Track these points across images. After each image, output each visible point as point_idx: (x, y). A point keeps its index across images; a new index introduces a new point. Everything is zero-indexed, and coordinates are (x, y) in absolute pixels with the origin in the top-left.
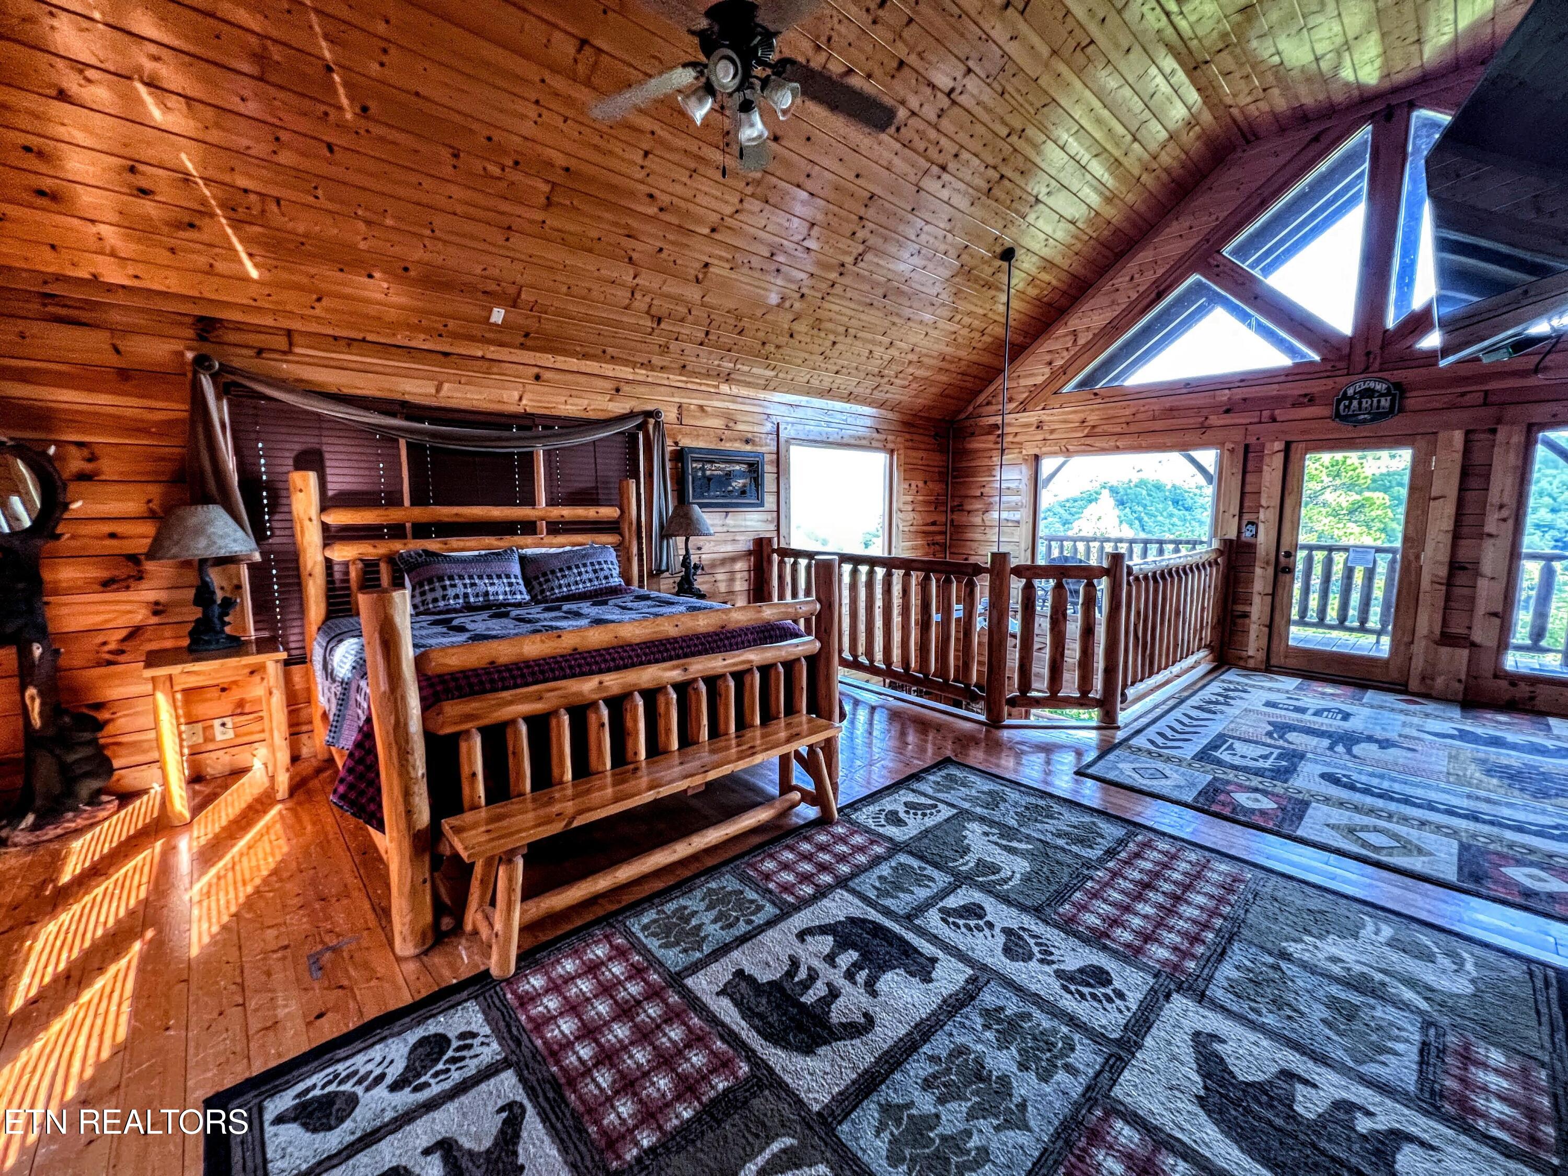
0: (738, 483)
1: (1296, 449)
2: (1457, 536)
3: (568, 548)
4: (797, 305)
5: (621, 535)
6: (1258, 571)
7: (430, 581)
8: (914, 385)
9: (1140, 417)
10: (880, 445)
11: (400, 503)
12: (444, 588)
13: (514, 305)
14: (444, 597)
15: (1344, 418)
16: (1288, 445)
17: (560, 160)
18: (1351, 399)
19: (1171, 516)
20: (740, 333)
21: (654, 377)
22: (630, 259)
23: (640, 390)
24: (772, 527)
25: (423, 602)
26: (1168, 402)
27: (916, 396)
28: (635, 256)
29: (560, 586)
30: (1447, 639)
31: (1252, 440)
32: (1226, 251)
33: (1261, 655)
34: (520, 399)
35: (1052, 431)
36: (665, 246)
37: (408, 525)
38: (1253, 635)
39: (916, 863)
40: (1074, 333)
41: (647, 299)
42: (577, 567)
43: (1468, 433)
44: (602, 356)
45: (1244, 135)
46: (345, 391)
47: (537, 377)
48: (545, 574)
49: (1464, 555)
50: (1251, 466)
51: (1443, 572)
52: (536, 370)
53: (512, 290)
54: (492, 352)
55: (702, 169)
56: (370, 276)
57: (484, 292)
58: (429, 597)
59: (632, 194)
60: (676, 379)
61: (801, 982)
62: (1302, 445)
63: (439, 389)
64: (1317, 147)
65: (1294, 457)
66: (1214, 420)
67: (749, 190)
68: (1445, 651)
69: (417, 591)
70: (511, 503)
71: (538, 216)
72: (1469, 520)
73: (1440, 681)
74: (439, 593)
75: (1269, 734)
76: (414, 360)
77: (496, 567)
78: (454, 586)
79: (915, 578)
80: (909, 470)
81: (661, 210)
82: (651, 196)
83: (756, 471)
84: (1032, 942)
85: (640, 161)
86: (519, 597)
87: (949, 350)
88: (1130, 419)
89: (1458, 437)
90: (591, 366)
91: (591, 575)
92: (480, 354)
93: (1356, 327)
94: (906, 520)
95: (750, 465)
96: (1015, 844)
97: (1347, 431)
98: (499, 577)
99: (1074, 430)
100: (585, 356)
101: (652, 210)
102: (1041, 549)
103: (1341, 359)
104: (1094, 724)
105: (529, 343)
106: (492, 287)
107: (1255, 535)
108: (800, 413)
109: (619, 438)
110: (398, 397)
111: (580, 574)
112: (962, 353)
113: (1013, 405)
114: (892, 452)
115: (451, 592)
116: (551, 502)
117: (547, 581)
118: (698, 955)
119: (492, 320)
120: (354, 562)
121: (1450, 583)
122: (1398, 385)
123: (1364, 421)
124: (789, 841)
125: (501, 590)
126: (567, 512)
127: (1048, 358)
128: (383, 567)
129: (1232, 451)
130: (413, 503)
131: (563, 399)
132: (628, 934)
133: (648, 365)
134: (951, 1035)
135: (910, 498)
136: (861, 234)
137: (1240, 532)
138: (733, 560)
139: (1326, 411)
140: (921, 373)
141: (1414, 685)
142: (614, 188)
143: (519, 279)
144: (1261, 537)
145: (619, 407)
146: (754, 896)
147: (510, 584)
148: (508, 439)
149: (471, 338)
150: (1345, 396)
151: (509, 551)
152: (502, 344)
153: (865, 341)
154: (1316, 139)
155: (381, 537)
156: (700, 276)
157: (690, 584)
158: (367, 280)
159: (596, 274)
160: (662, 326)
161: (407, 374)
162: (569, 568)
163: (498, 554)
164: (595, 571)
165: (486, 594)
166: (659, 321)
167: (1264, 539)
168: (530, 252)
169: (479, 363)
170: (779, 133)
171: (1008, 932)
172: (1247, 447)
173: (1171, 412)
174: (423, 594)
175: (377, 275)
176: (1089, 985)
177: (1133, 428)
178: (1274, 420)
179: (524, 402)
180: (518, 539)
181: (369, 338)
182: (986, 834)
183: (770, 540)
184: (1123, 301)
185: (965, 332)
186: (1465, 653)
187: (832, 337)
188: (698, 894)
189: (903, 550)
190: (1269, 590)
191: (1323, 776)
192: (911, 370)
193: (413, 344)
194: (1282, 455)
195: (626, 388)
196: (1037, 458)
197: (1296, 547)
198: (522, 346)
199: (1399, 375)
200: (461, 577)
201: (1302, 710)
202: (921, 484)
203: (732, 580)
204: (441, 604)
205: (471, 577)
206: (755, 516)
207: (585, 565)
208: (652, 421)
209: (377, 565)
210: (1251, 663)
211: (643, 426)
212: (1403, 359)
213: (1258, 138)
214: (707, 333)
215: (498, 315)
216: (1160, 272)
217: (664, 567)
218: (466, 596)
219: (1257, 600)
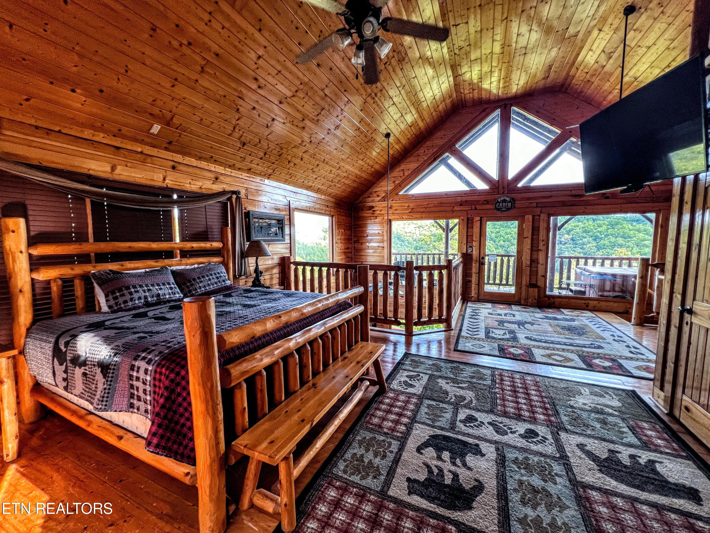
0: (273, 230)
1: (484, 219)
2: (532, 250)
3: (196, 266)
4: (307, 145)
5: (223, 257)
6: (474, 265)
7: (120, 290)
8: (344, 187)
9: (429, 206)
10: (328, 213)
11: (87, 240)
12: (131, 294)
13: (168, 124)
14: (131, 300)
15: (498, 210)
16: (481, 218)
17: (215, 48)
18: (500, 203)
19: (397, 244)
20: (280, 156)
21: (235, 173)
22: (238, 110)
23: (228, 180)
24: (288, 251)
25: (116, 304)
26: (440, 200)
27: (343, 192)
28: (241, 109)
29: (200, 287)
30: (532, 285)
31: (469, 216)
32: (457, 146)
33: (476, 296)
34: (164, 179)
35: (396, 210)
36: (257, 107)
37: (93, 255)
38: (473, 288)
39: (434, 403)
40: (403, 170)
41: (241, 132)
42: (208, 276)
43: (533, 216)
44: (211, 159)
45: (463, 104)
46: (45, 164)
47: (174, 168)
48: (189, 281)
49: (534, 257)
50: (470, 225)
51: (528, 263)
52: (173, 163)
53: (169, 115)
54: (148, 150)
55: (284, 72)
56: (73, 91)
57: (151, 114)
58: (121, 300)
59: (246, 76)
60: (244, 175)
61: (438, 474)
62: (485, 218)
63: (113, 168)
64: (484, 114)
65: (483, 223)
66: (456, 208)
67: (301, 87)
68: (531, 290)
69: (111, 297)
70: (159, 240)
71: (194, 76)
72: (535, 245)
73: (530, 300)
74: (128, 297)
75: (499, 325)
76: (95, 149)
77: (160, 278)
78: (138, 292)
79: (341, 272)
80: (339, 225)
81: (259, 87)
82: (256, 79)
83: (282, 224)
84: (501, 425)
85: (255, 59)
86: (177, 295)
87: (359, 173)
88: (426, 206)
89: (530, 217)
90: (203, 164)
91: (216, 280)
92: (139, 150)
93: (499, 177)
94: (339, 247)
95: (279, 221)
96: (460, 385)
97: (499, 213)
98: (164, 284)
99: (406, 209)
100: (200, 158)
101: (254, 86)
102: (393, 257)
103: (496, 188)
104: (444, 329)
105: (171, 147)
106: (156, 111)
107: (472, 251)
108: (298, 196)
109: (218, 204)
110: (85, 171)
111: (210, 280)
112: (363, 175)
113: (379, 198)
114: (332, 216)
115: (136, 296)
116: (183, 239)
117: (192, 285)
118: (383, 478)
119: (152, 131)
120: (55, 280)
121: (531, 266)
122: (513, 199)
123: (504, 211)
124: (375, 405)
125: (166, 292)
126: (195, 245)
127: (393, 179)
128: (77, 282)
129: (463, 220)
130: (96, 240)
131: (188, 182)
132: (339, 478)
133: (232, 167)
134: (511, 477)
135: (339, 237)
136: (340, 117)
137: (467, 250)
138: (272, 268)
139: (492, 207)
140: (347, 182)
141: (522, 302)
142: (239, 70)
143: (174, 110)
144: (474, 252)
145: (217, 188)
146: (382, 438)
147: (171, 288)
148: (156, 202)
149: (135, 140)
150: (498, 202)
151: (164, 268)
152: (154, 146)
153: (330, 166)
154: (484, 111)
155: (73, 263)
156: (269, 124)
157: (259, 281)
158: (70, 93)
159: (218, 115)
160: (245, 147)
161: (93, 158)
162: (203, 277)
163: (158, 271)
164: (217, 278)
165: (158, 295)
166: (244, 144)
167: (475, 253)
168: (184, 96)
169: (139, 156)
170: (321, 63)
171: (489, 423)
172: (468, 218)
173: (441, 204)
174: (115, 298)
175: (78, 91)
176: (533, 438)
177: (428, 210)
178: (476, 209)
179: (167, 181)
180: (167, 262)
181: (63, 131)
182: (448, 383)
183: (289, 258)
184: (421, 160)
185: (366, 165)
186: (536, 290)
187: (317, 162)
188: (355, 444)
189: (338, 260)
190: (477, 271)
191: (526, 337)
192: (343, 180)
193: (96, 139)
194: (479, 222)
195: (221, 178)
196: (390, 221)
197: (485, 255)
198: (166, 149)
199: (513, 196)
200: (141, 286)
201: (500, 315)
202: (343, 231)
203: (271, 279)
204: (130, 304)
205: (147, 286)
206: (281, 246)
207: (211, 275)
208: (234, 196)
209: (72, 281)
210: (473, 299)
211: (230, 199)
212: (514, 190)
213: (466, 107)
214: (265, 154)
215: (156, 129)
216: (435, 150)
217: (243, 274)
218: (146, 297)
219: (474, 275)
